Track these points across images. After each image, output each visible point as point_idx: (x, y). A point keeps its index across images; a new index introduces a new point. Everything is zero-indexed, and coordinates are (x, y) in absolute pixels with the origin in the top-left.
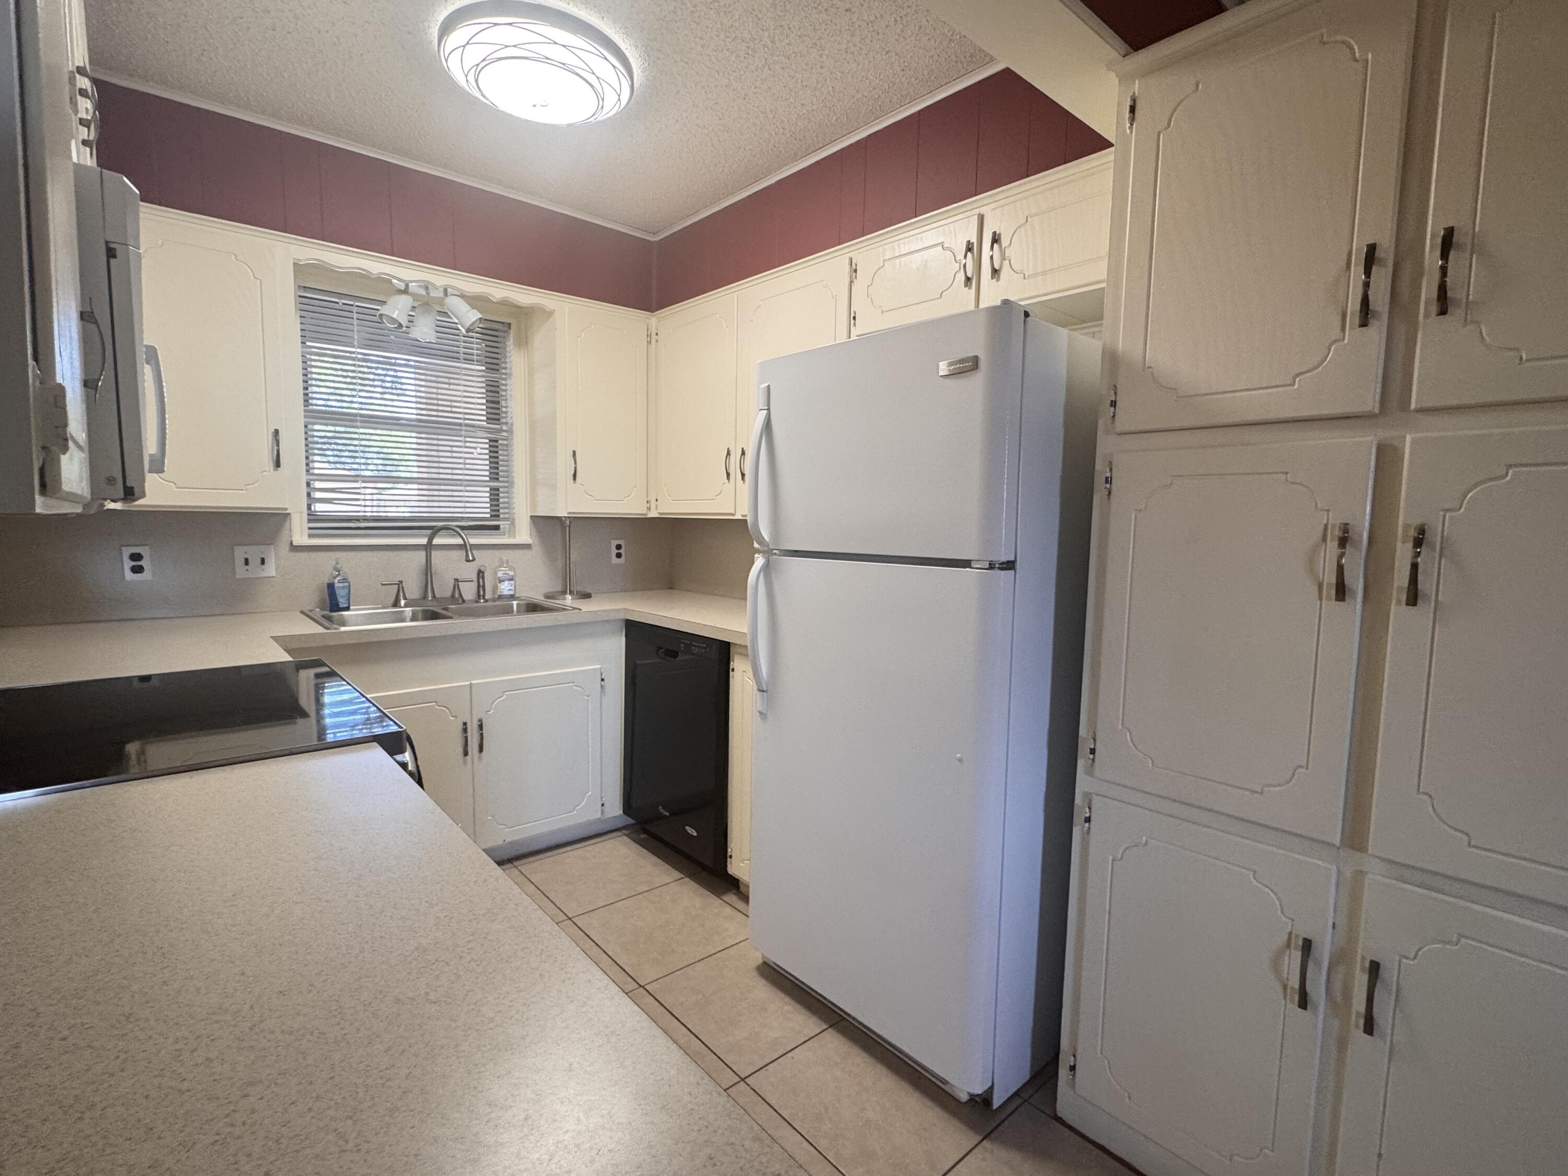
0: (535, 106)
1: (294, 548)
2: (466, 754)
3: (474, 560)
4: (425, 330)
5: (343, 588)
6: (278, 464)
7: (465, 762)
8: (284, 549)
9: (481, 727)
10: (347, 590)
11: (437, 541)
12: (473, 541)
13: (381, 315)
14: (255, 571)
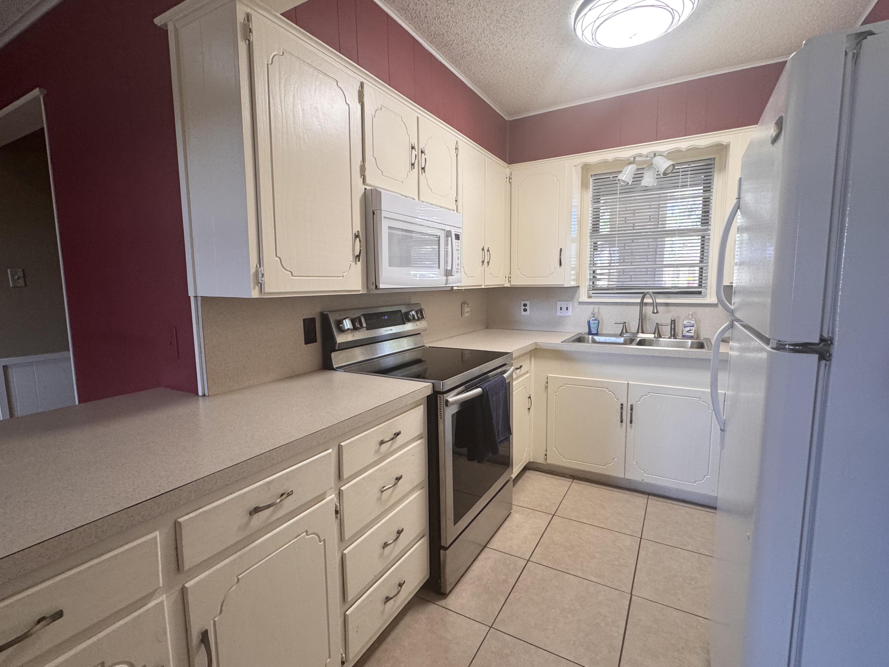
0: (631, 38)
1: (581, 303)
2: (622, 422)
3: (657, 312)
4: (649, 180)
5: (594, 323)
6: (561, 265)
7: (622, 426)
8: (576, 305)
9: (632, 409)
10: (596, 325)
11: (646, 301)
12: (658, 301)
13: (619, 180)
14: (564, 313)
